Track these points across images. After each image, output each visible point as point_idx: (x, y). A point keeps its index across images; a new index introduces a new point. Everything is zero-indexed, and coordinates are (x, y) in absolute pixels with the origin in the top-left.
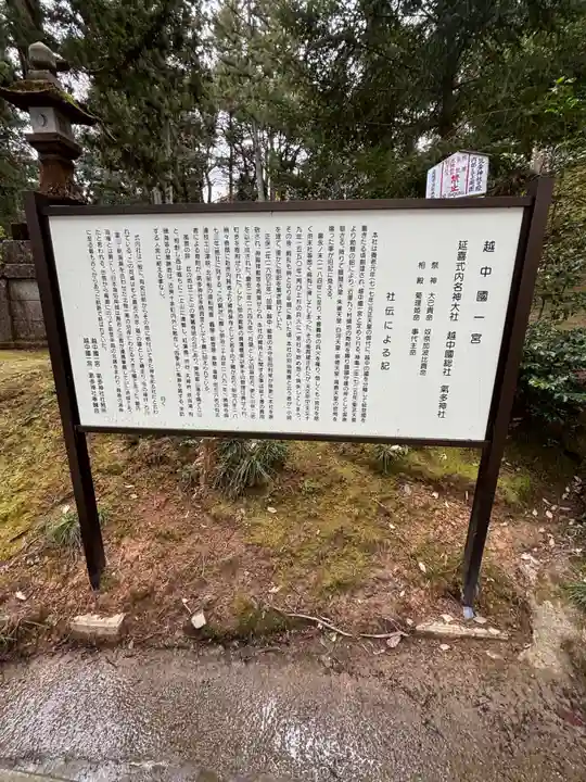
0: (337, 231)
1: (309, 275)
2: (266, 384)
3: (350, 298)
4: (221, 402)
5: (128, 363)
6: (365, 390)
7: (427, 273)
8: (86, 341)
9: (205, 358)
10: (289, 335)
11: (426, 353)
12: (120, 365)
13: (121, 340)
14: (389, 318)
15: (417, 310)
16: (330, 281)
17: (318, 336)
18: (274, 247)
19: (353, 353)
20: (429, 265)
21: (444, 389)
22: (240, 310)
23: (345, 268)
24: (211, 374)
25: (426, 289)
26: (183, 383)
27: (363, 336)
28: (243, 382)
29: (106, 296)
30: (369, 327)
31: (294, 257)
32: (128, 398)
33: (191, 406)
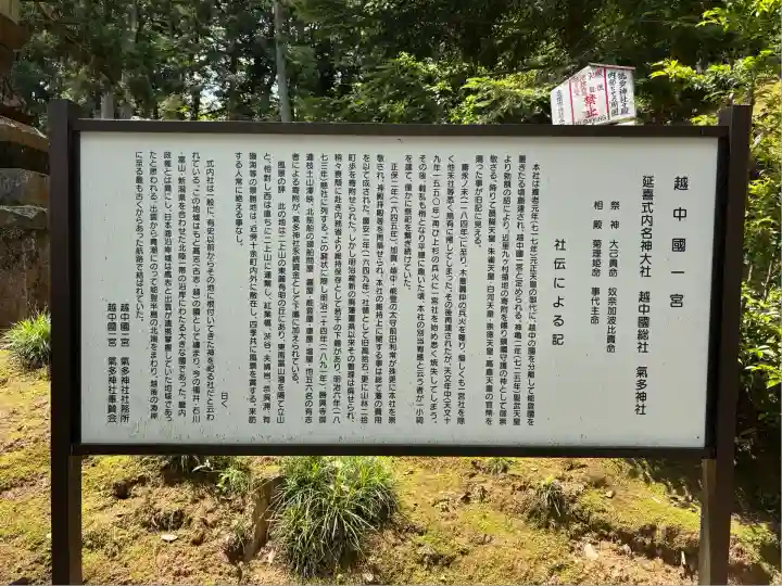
0: (487, 162)
1: (450, 215)
2: (385, 367)
3: (506, 246)
4: (316, 399)
5: (175, 342)
6: (531, 375)
7: (606, 215)
8: (112, 307)
9: (296, 330)
10: (422, 296)
11: (612, 320)
12: (161, 343)
13: (168, 307)
14: (560, 274)
15: (596, 263)
16: (478, 224)
17: (462, 297)
18: (402, 180)
19: (512, 321)
20: (607, 205)
21: (642, 371)
22: (352, 262)
23: (499, 206)
24: (303, 354)
25: (605, 234)
26: (260, 371)
27: (525, 298)
28: (351, 366)
29: (154, 241)
30: (533, 284)
31: (429, 194)
32: (168, 396)
33: (267, 406)
